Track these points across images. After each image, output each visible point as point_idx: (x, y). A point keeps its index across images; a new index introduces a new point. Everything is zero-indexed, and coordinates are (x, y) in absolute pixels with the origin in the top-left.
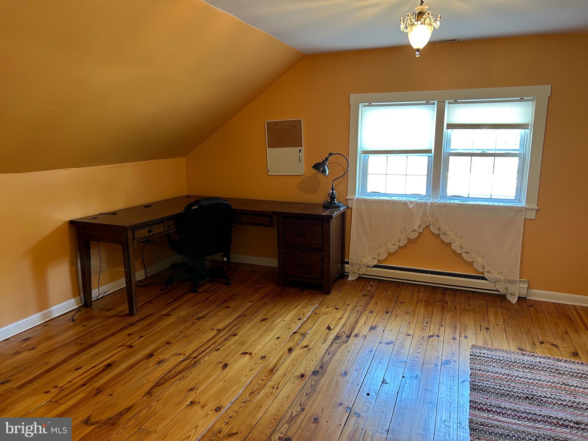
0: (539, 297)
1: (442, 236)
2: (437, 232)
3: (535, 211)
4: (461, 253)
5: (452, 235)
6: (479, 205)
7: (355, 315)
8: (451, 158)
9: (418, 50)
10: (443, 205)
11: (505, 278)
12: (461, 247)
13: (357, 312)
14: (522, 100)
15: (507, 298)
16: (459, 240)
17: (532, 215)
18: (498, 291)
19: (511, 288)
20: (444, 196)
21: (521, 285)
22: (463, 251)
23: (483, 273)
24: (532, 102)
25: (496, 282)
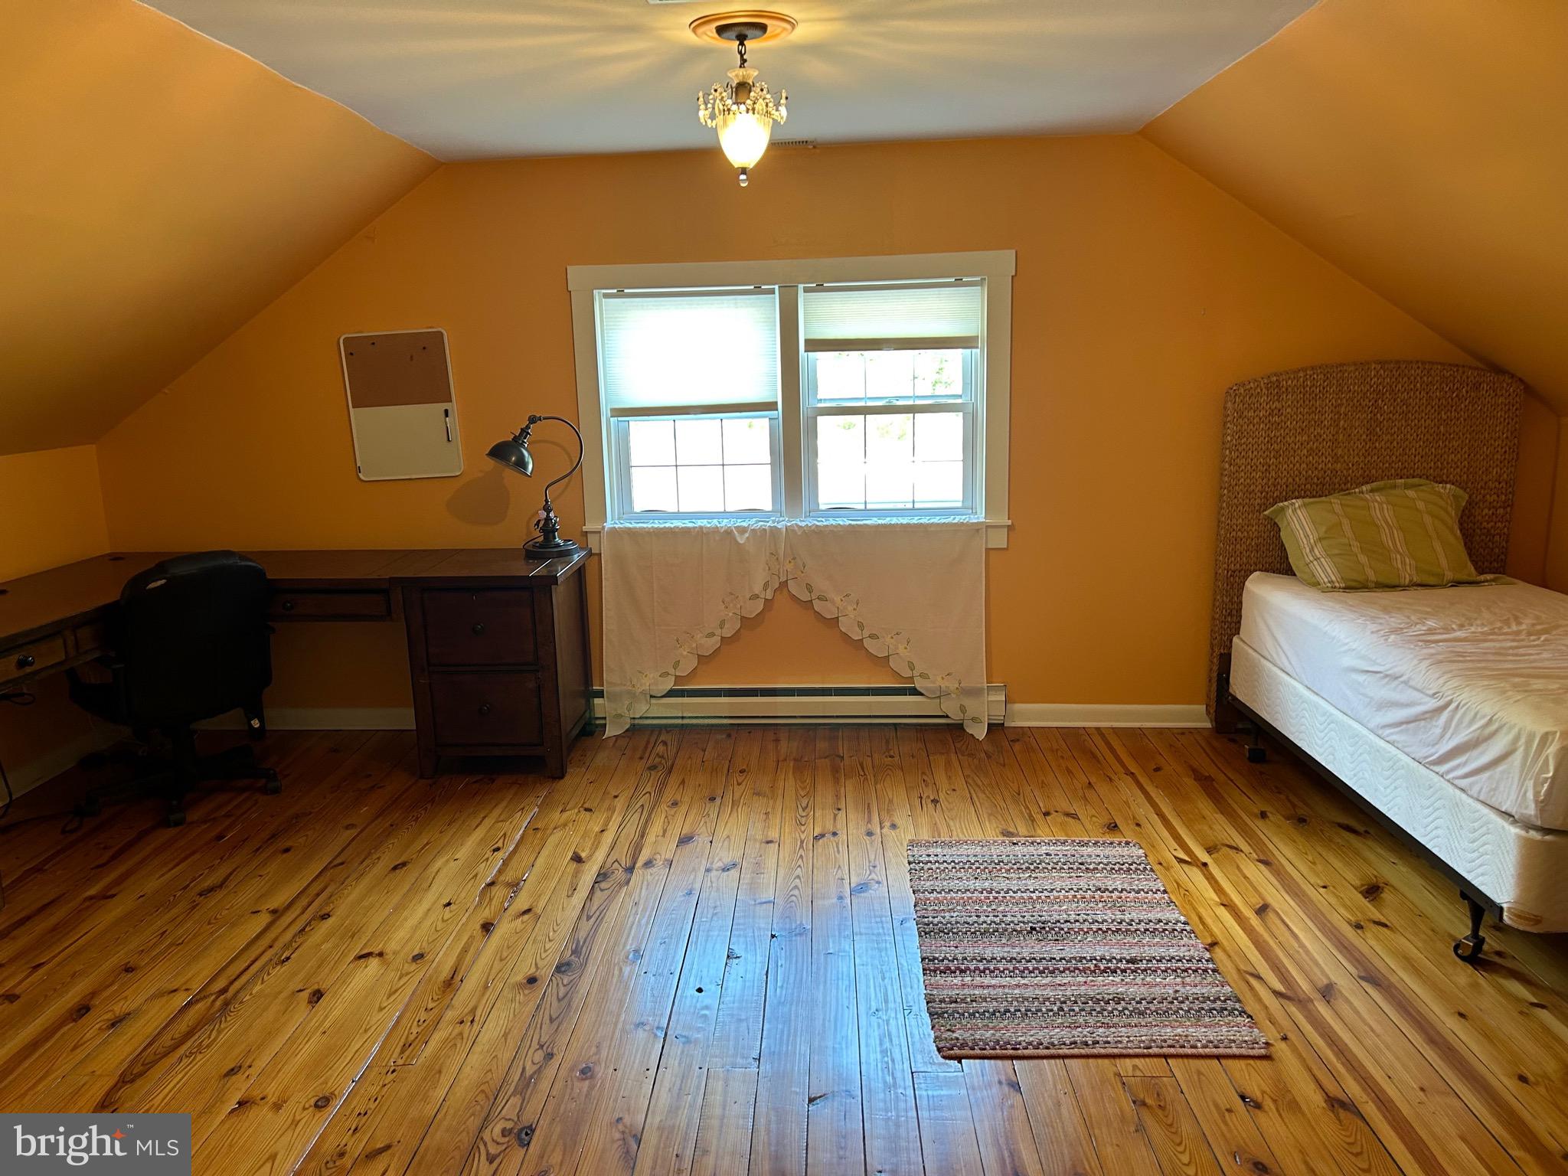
0: (1029, 720)
1: (818, 606)
2: (804, 596)
3: (1006, 530)
4: (862, 639)
5: (837, 599)
6: (891, 525)
7: (637, 815)
8: (822, 420)
9: (744, 171)
10: (814, 530)
11: (957, 686)
12: (861, 626)
13: (640, 810)
14: (958, 283)
15: (964, 730)
16: (854, 609)
17: (1000, 540)
18: (947, 717)
19: (972, 705)
20: (814, 510)
21: (992, 698)
22: (866, 633)
23: (911, 679)
24: (979, 288)
25: (939, 697)
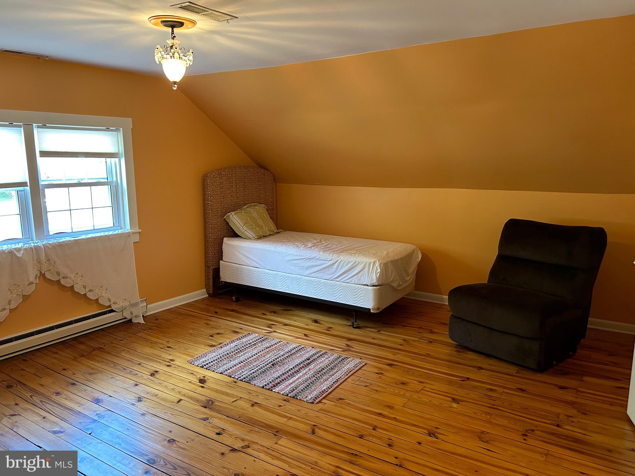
0: (152, 311)
1: (63, 282)
2: (55, 278)
3: (138, 234)
4: (86, 294)
5: (72, 276)
6: (94, 238)
7: (47, 405)
8: (47, 191)
9: (175, 83)
10: (57, 245)
11: (129, 304)
12: (85, 287)
13: (44, 403)
14: (108, 129)
15: (133, 322)
16: (81, 280)
17: (137, 238)
18: (125, 318)
19: (135, 311)
20: (49, 236)
21: (142, 305)
22: (87, 290)
23: (110, 306)
25: (122, 311)
